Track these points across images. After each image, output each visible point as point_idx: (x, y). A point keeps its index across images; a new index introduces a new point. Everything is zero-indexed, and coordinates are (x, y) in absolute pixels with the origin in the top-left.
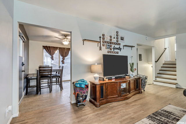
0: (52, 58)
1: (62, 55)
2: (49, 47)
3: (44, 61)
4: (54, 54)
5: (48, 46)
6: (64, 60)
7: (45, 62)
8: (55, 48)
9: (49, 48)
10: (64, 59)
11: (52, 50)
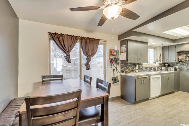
0: (68, 59)
1: (86, 53)
2: (62, 35)
3: (52, 62)
4: (71, 50)
5: (59, 33)
6: (90, 63)
7: (53, 64)
8: (74, 39)
9: (61, 38)
10: (89, 60)
11: (68, 41)
